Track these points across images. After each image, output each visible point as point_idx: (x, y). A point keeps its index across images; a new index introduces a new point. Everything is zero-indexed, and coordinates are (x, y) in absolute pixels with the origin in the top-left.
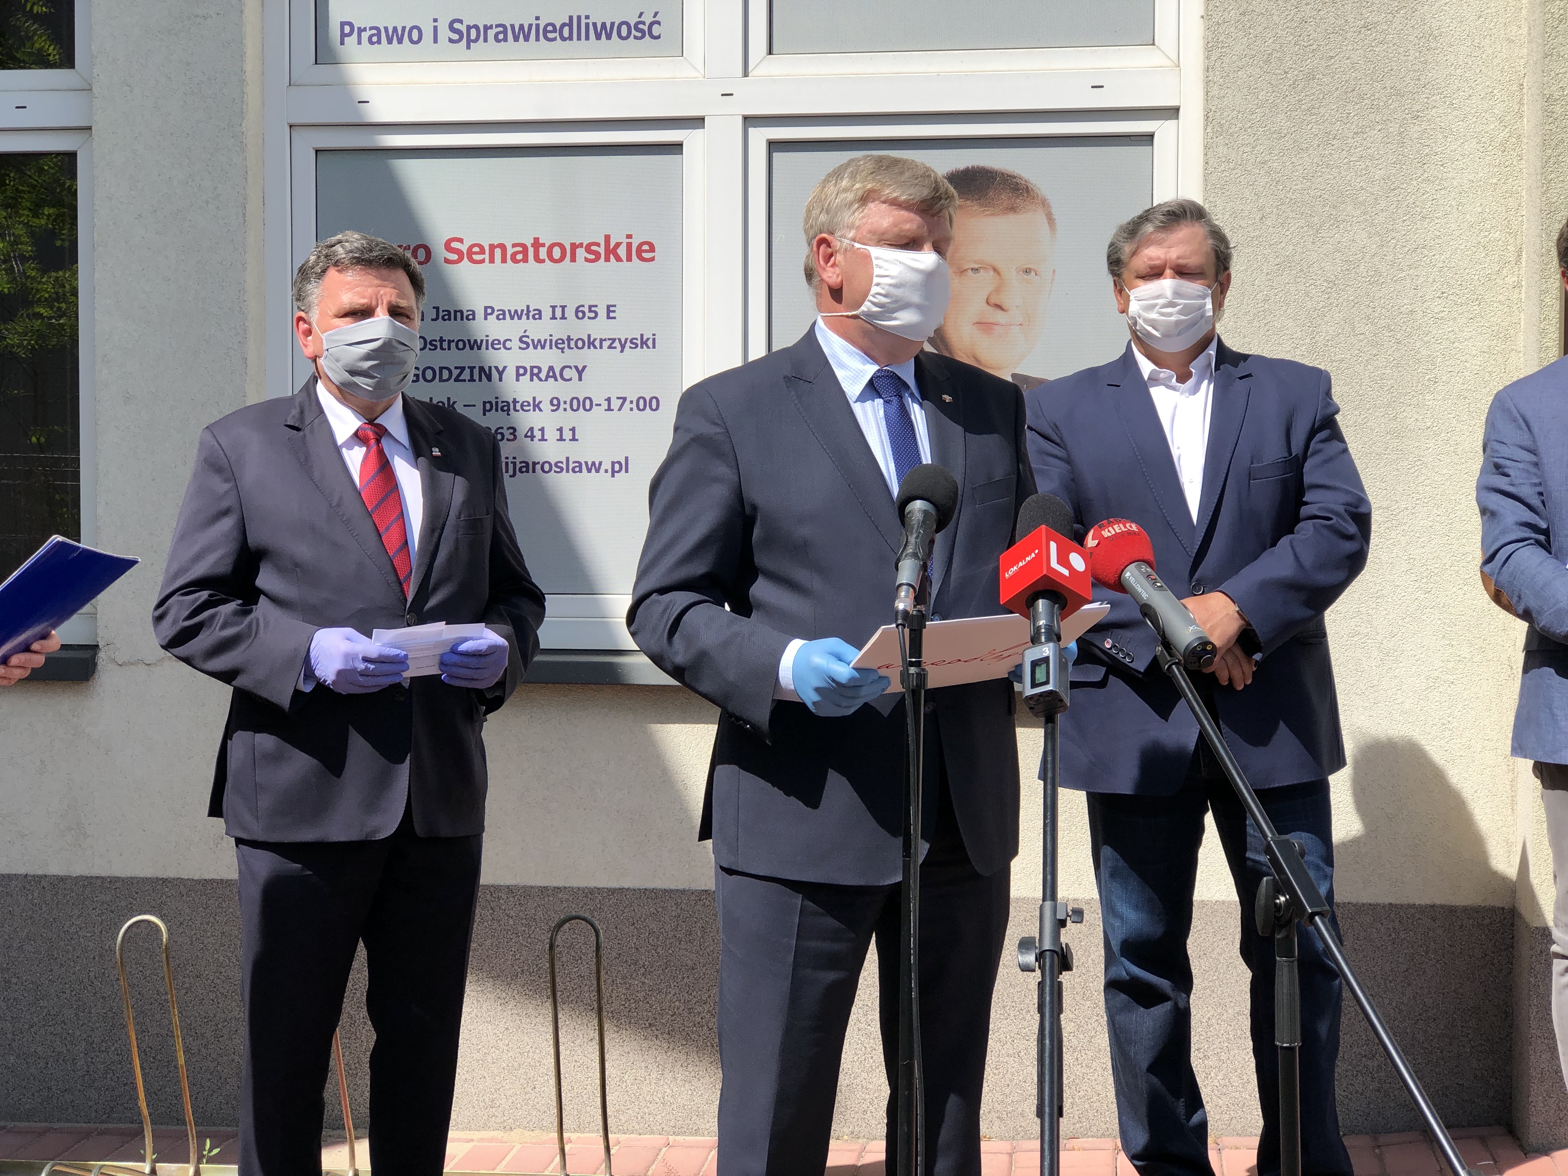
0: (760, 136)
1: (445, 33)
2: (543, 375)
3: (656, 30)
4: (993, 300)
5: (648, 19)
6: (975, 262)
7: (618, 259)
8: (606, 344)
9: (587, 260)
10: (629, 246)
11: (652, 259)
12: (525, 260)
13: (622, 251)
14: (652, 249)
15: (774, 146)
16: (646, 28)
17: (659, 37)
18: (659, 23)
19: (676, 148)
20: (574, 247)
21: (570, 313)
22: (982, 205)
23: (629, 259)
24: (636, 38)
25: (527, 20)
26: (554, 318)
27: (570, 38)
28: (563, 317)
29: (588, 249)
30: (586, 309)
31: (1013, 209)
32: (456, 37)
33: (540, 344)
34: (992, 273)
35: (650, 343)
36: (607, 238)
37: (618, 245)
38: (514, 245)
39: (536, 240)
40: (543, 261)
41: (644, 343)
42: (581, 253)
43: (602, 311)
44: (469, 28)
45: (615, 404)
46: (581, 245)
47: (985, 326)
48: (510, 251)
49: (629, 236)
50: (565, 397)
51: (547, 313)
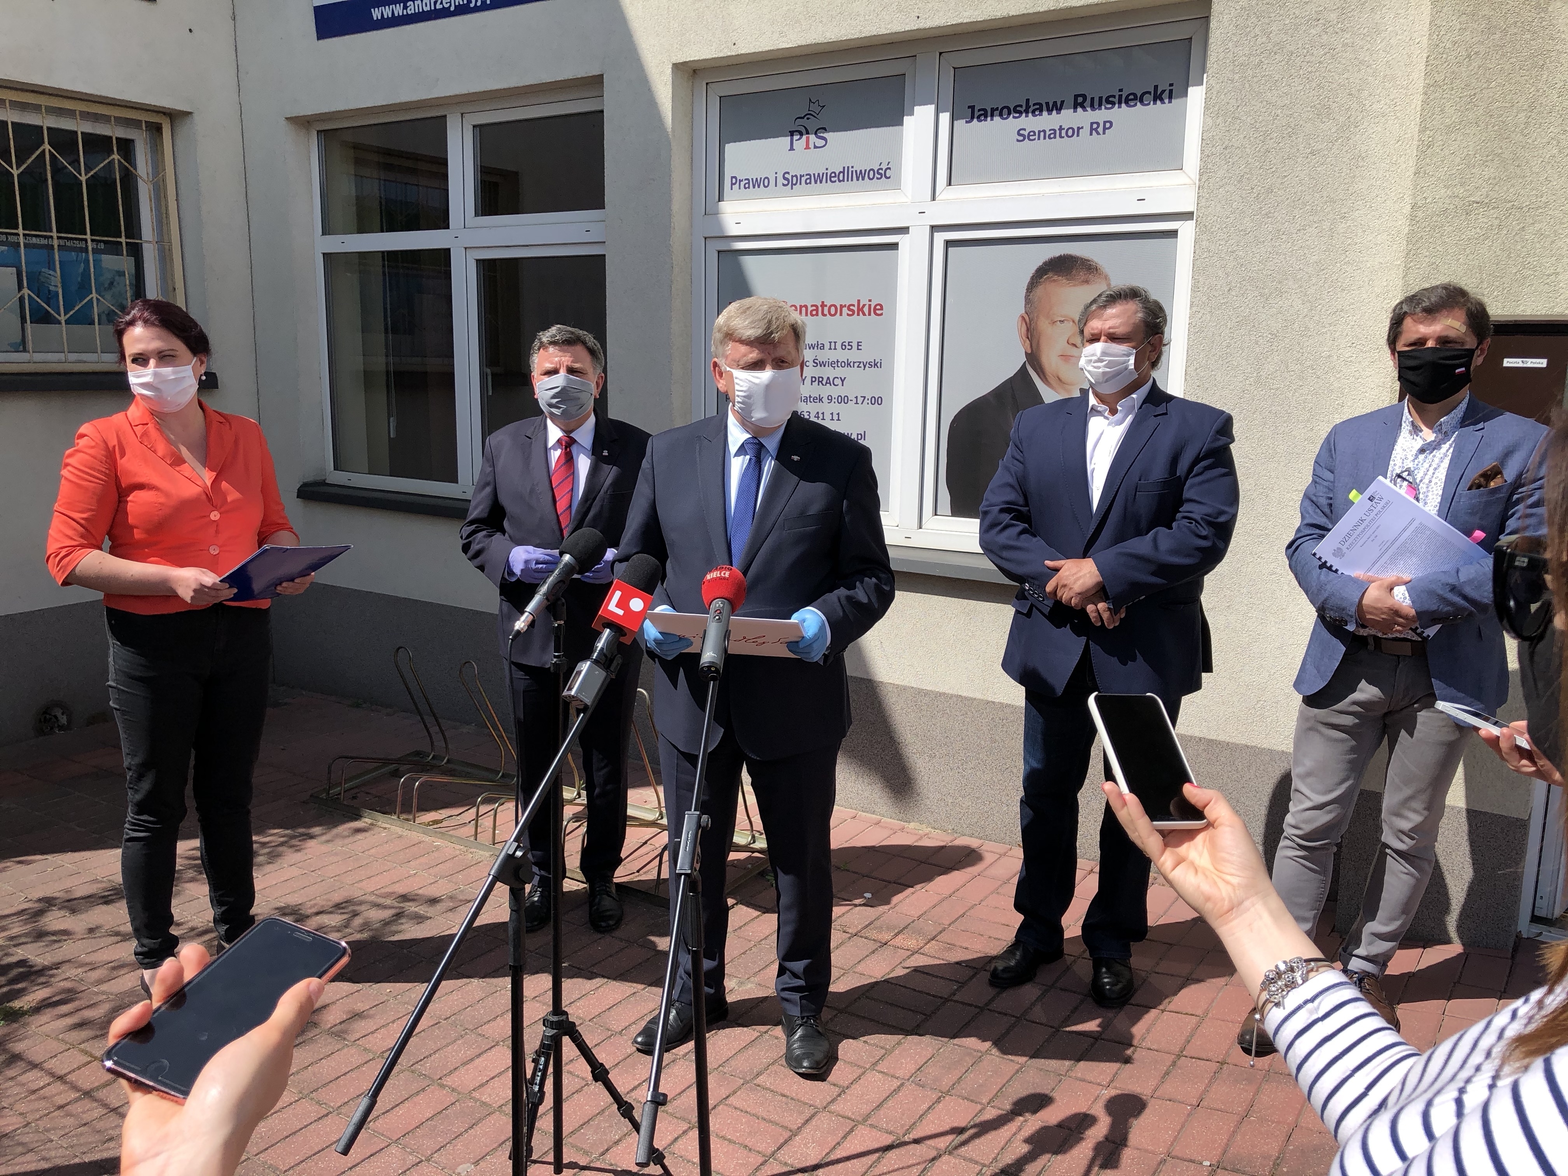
0: (940, 238)
1: (781, 181)
2: (824, 382)
3: (888, 173)
4: (1071, 341)
5: (884, 167)
6: (1062, 316)
7: (864, 314)
8: (856, 365)
9: (848, 315)
10: (870, 306)
11: (881, 314)
12: (817, 315)
13: (866, 310)
14: (882, 309)
15: (949, 244)
16: (883, 172)
17: (889, 178)
18: (889, 168)
19: (894, 246)
20: (842, 306)
21: (838, 346)
22: (1068, 280)
23: (870, 314)
24: (878, 178)
25: (822, 171)
26: (830, 349)
27: (843, 180)
28: (835, 349)
29: (849, 309)
30: (846, 344)
31: (1087, 282)
32: (786, 182)
33: (823, 364)
34: (1071, 323)
35: (879, 365)
36: (859, 301)
37: (864, 305)
38: (812, 306)
39: (823, 302)
40: (825, 315)
41: (876, 365)
42: (845, 310)
43: (855, 345)
44: (792, 176)
45: (860, 400)
46: (845, 306)
47: (1065, 357)
48: (810, 309)
49: (870, 301)
50: (835, 396)
51: (827, 346)
